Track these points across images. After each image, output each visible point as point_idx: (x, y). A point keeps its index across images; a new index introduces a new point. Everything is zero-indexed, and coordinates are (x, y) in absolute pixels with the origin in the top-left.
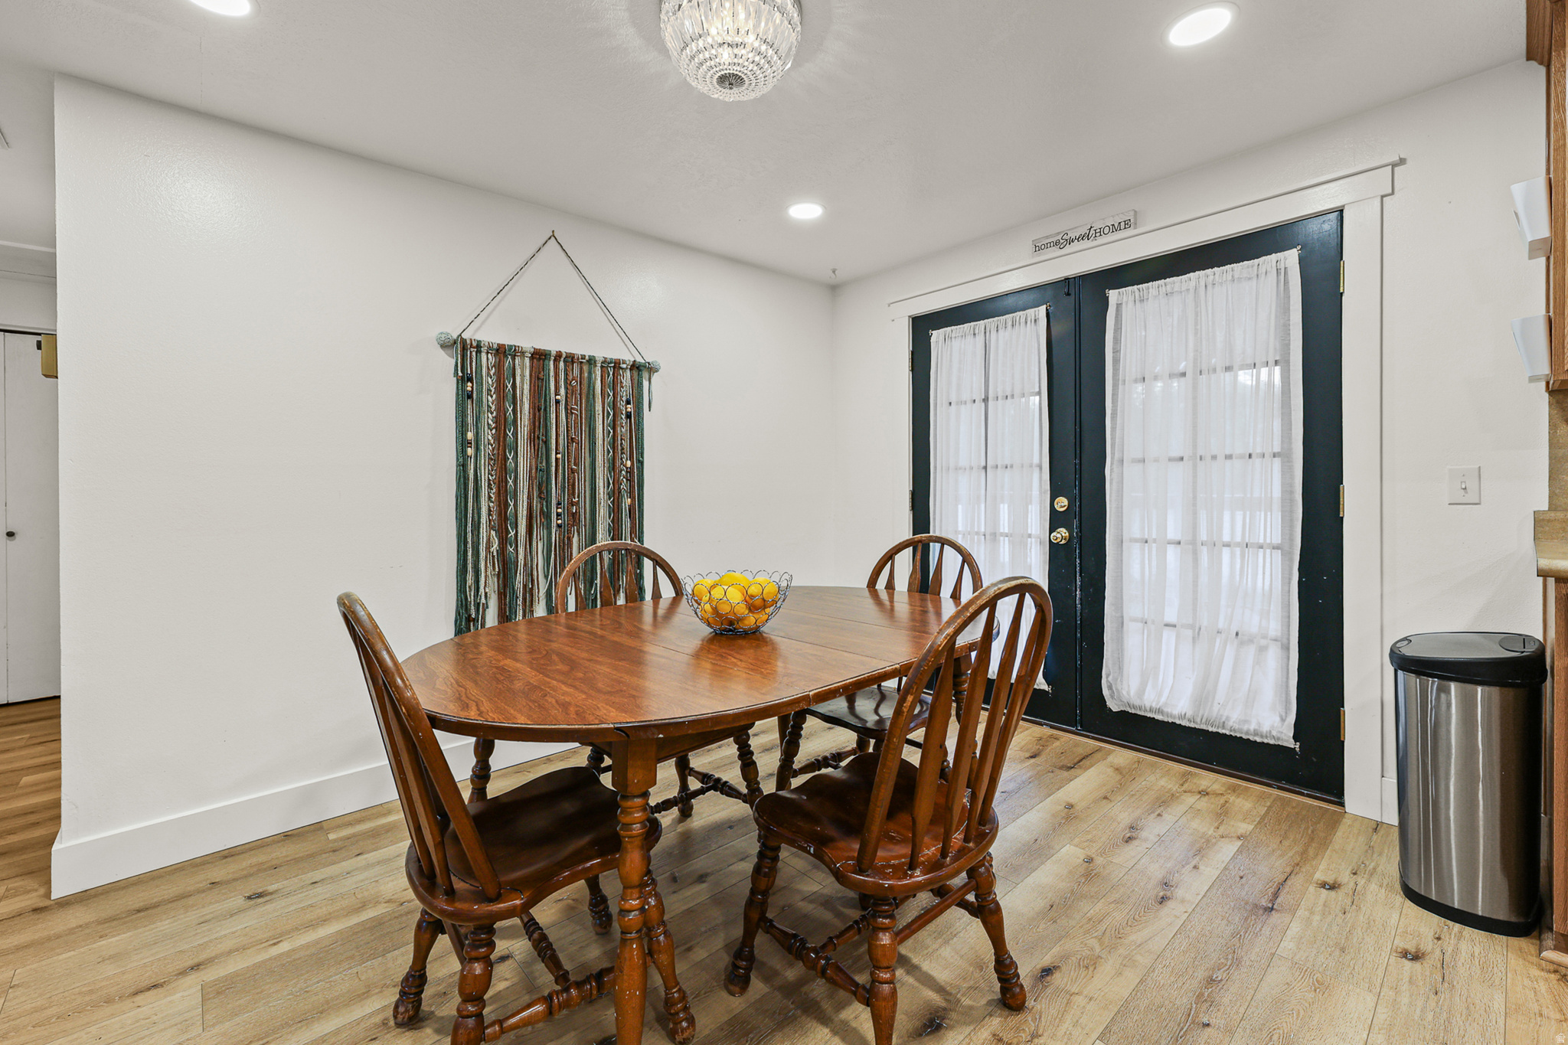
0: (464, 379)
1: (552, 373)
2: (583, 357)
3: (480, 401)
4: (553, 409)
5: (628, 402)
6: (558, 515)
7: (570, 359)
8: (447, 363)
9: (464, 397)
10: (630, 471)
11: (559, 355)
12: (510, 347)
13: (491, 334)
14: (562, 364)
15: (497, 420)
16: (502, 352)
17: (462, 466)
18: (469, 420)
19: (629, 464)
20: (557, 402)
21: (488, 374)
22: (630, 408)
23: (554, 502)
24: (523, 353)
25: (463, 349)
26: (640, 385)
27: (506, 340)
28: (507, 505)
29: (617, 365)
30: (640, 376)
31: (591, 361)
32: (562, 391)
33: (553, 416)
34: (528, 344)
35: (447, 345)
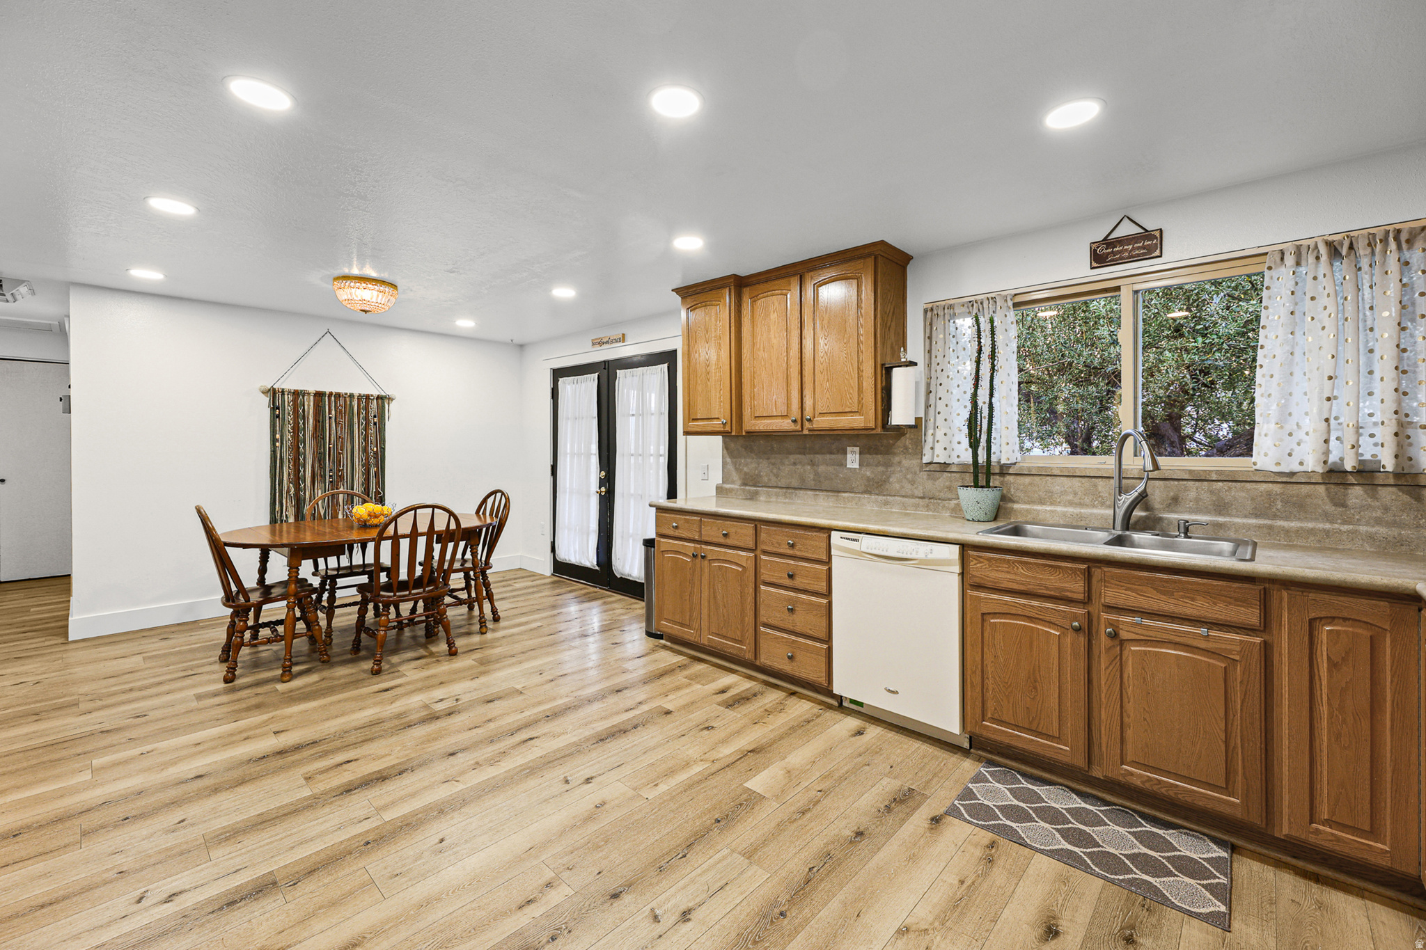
0: (274, 408)
1: (327, 403)
2: (346, 394)
3: (283, 419)
4: (327, 421)
5: (375, 417)
6: (330, 476)
7: (338, 395)
8: (265, 400)
9: (274, 417)
10: (376, 453)
11: (331, 394)
12: (301, 391)
13: (290, 385)
14: (333, 398)
15: (293, 428)
16: (296, 394)
17: (274, 452)
18: (278, 429)
19: (375, 449)
20: (330, 418)
21: (289, 405)
22: (376, 420)
23: (327, 469)
24: (309, 394)
25: (274, 393)
26: (383, 407)
27: (299, 387)
28: (299, 471)
29: (367, 397)
30: (383, 403)
31: (351, 396)
32: (333, 412)
33: (328, 425)
34: (312, 389)
35: (265, 392)
